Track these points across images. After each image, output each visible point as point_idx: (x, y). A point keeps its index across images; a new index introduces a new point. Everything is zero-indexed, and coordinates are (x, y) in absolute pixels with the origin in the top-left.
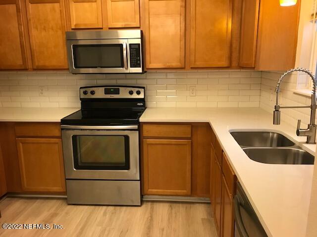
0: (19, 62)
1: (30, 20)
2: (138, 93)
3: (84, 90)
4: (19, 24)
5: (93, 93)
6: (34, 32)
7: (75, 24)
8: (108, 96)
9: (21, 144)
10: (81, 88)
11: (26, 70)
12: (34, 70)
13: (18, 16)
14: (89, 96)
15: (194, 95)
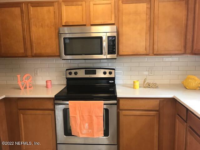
0: (22, 51)
1: (31, 19)
2: (110, 73)
3: (70, 71)
4: (23, 22)
5: (76, 73)
6: (33, 29)
7: (65, 22)
8: (88, 76)
9: (22, 115)
10: (67, 70)
11: (26, 56)
12: (33, 56)
13: (22, 17)
14: (73, 76)
15: (152, 74)
